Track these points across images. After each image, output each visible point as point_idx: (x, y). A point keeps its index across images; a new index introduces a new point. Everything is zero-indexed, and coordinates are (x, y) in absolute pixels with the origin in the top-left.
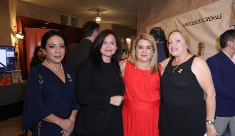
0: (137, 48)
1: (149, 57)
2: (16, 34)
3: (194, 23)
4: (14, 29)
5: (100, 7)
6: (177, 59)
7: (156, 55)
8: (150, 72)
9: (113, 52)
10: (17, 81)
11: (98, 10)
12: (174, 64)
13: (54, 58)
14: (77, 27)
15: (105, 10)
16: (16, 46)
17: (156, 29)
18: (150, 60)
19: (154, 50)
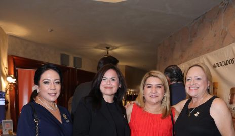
0: (146, 88)
1: (160, 98)
2: (7, 77)
3: (226, 63)
4: (5, 72)
5: (109, 44)
6: (194, 100)
7: (167, 95)
8: (162, 116)
9: (115, 90)
10: (7, 134)
11: (108, 48)
12: (190, 106)
13: (48, 95)
14: (81, 69)
15: (117, 48)
16: (6, 91)
17: (171, 67)
18: (162, 101)
19: (165, 89)
